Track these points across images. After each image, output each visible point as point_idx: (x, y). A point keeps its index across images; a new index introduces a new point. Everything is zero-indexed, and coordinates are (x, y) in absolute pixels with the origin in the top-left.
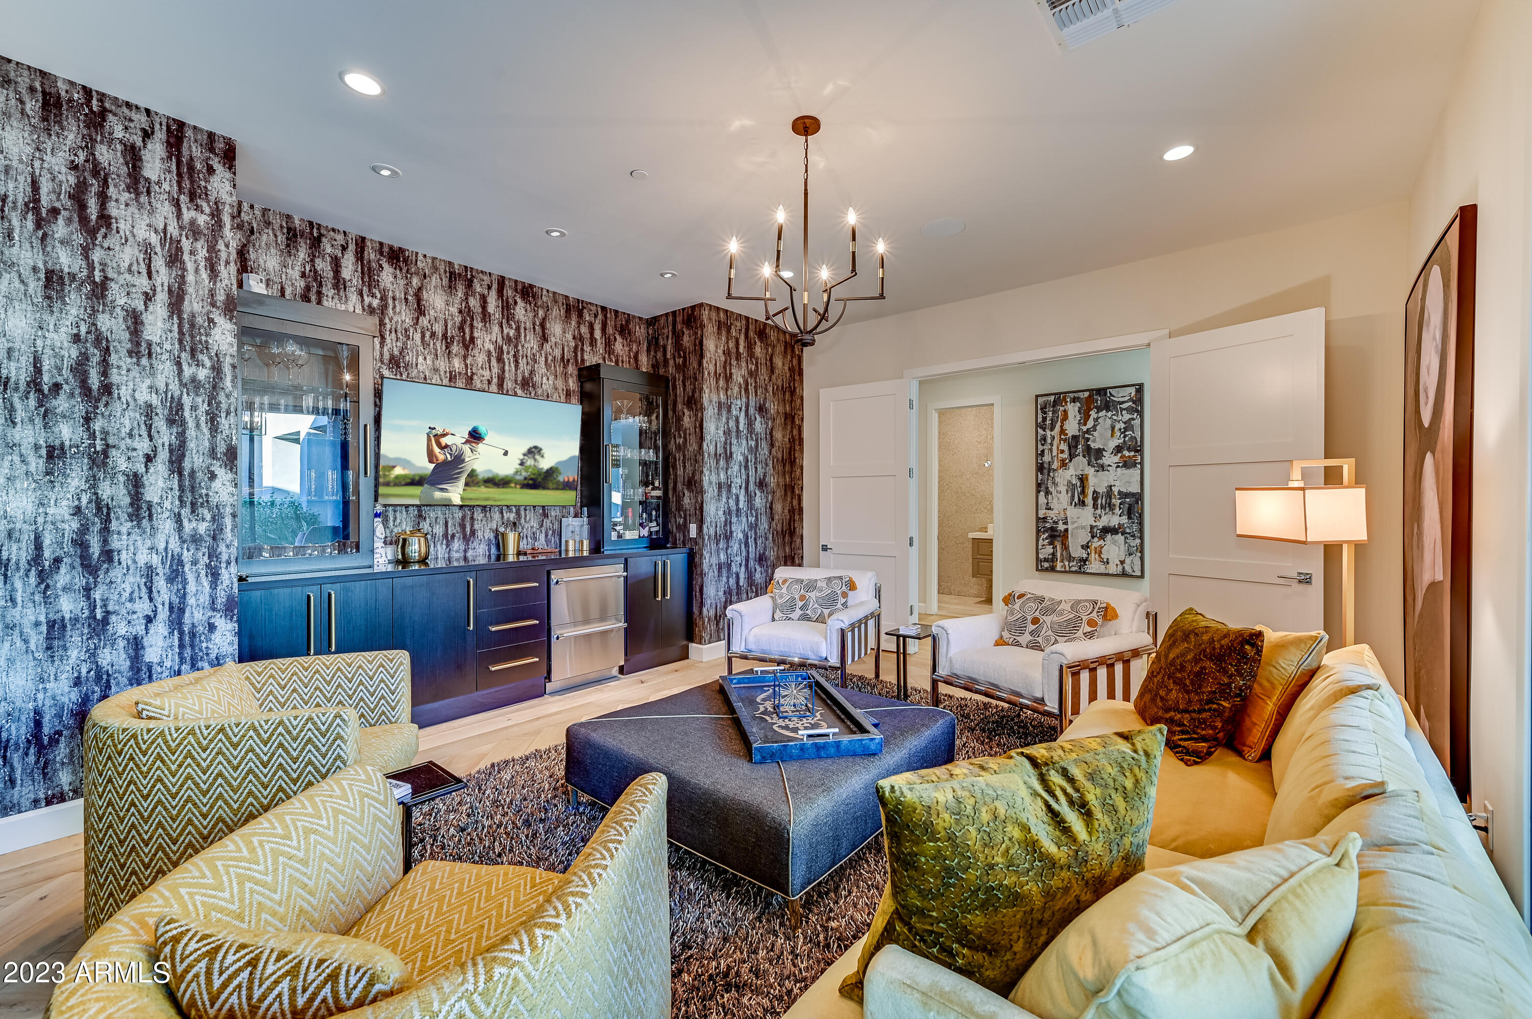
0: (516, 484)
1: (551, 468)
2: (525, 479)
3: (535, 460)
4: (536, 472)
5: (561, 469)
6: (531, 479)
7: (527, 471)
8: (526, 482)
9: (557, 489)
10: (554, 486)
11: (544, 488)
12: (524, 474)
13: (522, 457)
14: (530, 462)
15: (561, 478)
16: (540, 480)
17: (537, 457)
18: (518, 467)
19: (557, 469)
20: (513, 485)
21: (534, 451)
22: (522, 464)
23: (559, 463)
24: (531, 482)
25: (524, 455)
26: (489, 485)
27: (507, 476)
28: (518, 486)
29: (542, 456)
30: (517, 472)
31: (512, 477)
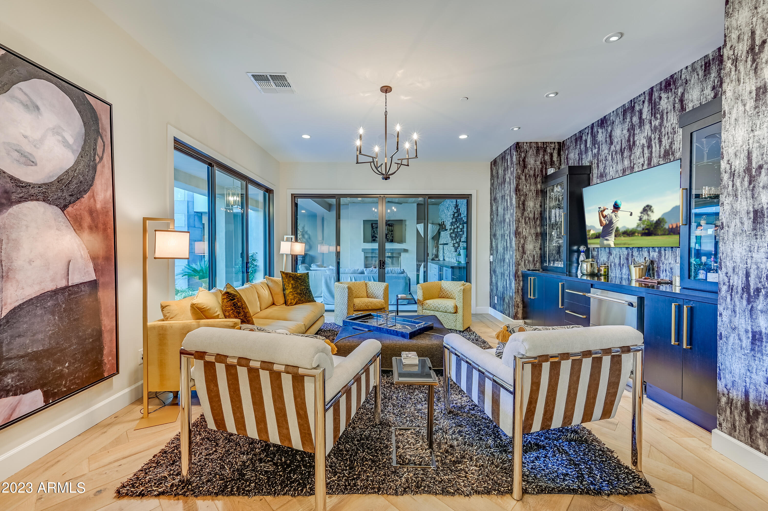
0: (638, 233)
1: (659, 220)
2: (643, 229)
3: (648, 215)
4: (649, 224)
5: (666, 219)
6: (647, 229)
7: (644, 224)
8: (643, 232)
9: (664, 234)
10: (662, 233)
11: (656, 235)
12: (642, 226)
13: (640, 215)
14: (645, 217)
15: (666, 226)
16: (652, 229)
17: (649, 213)
18: (639, 222)
19: (663, 219)
20: (637, 234)
21: (647, 209)
22: (640, 220)
23: (665, 214)
24: (646, 231)
25: (641, 213)
26: (625, 235)
27: (633, 229)
28: (640, 235)
29: (653, 212)
30: (638, 225)
31: (636, 229)
